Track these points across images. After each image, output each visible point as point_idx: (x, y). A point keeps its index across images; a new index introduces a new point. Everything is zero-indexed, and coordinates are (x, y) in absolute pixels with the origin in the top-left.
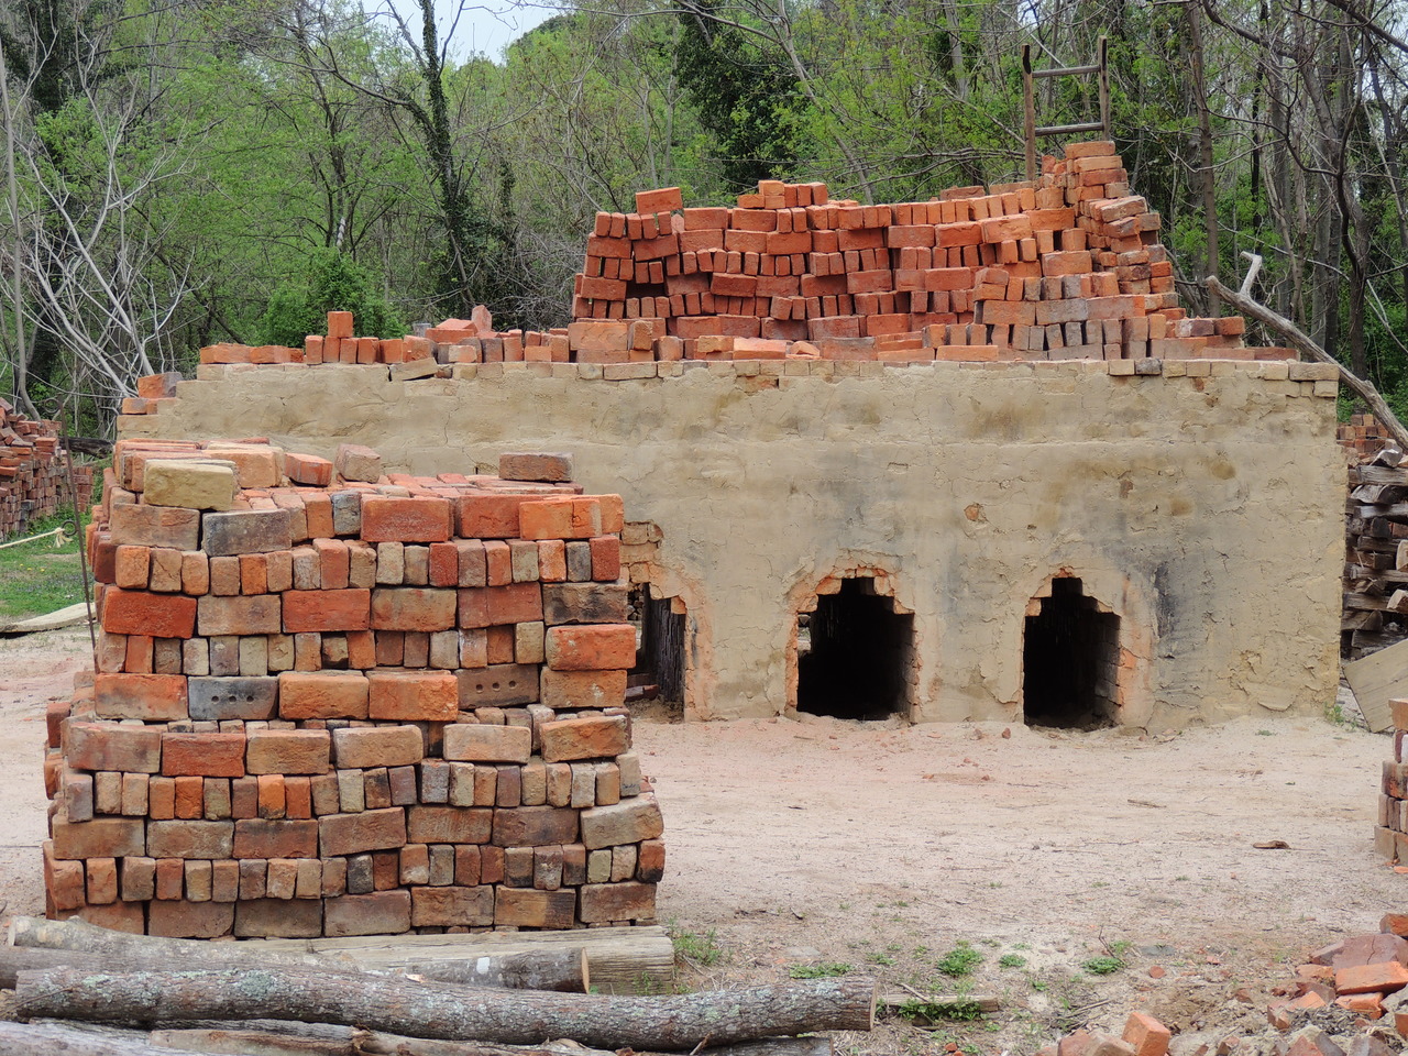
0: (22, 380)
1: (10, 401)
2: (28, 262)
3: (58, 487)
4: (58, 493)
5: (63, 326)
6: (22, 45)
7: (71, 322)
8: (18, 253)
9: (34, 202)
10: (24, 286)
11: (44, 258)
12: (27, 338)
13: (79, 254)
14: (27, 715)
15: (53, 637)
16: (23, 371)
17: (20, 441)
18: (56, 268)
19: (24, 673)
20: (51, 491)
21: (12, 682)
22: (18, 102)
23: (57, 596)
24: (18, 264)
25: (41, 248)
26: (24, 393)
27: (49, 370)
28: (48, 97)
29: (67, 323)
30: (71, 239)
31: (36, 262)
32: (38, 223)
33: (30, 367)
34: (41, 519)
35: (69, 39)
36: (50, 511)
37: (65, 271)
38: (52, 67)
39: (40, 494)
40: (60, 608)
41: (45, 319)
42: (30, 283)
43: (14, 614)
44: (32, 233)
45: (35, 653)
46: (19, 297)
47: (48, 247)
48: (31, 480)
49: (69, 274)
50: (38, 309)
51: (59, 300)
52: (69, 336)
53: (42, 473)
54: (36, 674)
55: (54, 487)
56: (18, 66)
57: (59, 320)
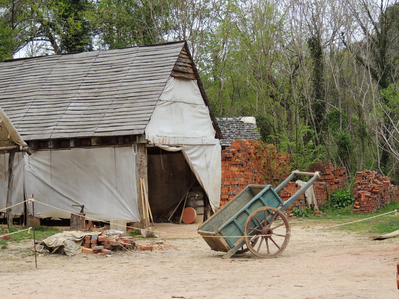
0: (379, 165)
1: (376, 171)
2: (379, 131)
3: (390, 195)
4: (391, 197)
5: (390, 149)
6: (376, 71)
7: (392, 147)
8: (377, 129)
9: (381, 114)
10: (379, 138)
11: (384, 130)
12: (380, 153)
13: (394, 128)
14: (388, 263)
15: (393, 240)
16: (379, 162)
17: (379, 183)
18: (388, 133)
19: (386, 251)
20: (389, 197)
21: (383, 253)
22: (374, 86)
23: (393, 227)
24: (377, 132)
25: (383, 127)
26: (380, 168)
27: (386, 161)
28: (383, 85)
30: (392, 124)
31: (382, 131)
32: (382, 120)
33: (381, 161)
34: (386, 205)
35: (389, 67)
36: (389, 202)
37: (390, 133)
38: (384, 76)
39: (386, 198)
40: (394, 231)
41: (385, 147)
43: (381, 233)
44: (380, 123)
45: (388, 245)
46: (377, 142)
47: (385, 127)
48: (383, 194)
50: (383, 145)
51: (389, 142)
52: (391, 151)
53: (386, 191)
54: (390, 251)
55: (389, 195)
56: (375, 77)
57: (389, 147)
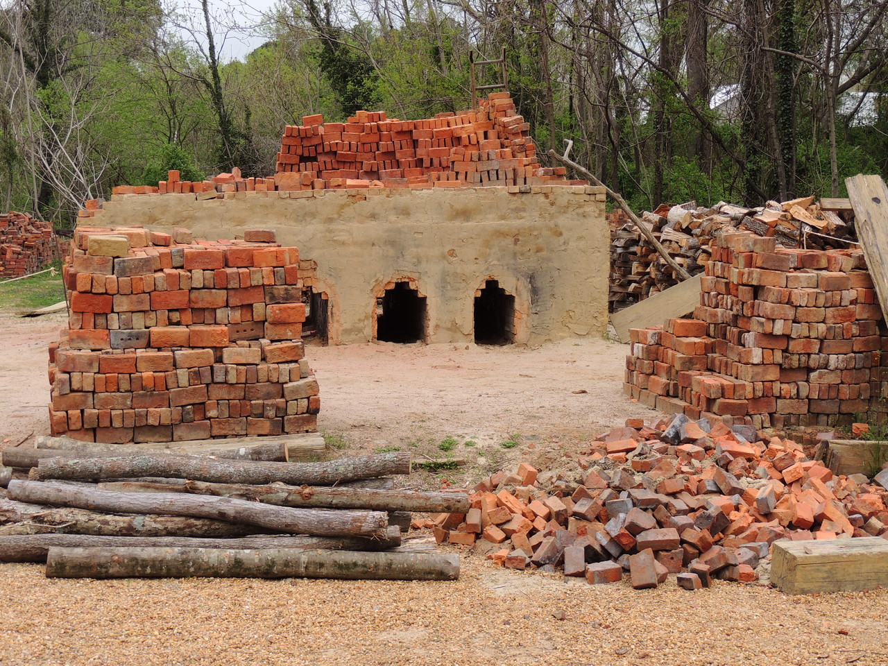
0: (36, 205)
1: (31, 214)
2: (37, 153)
3: (53, 251)
4: (53, 254)
5: (54, 181)
6: (32, 57)
7: (57, 178)
8: (33, 149)
9: (38, 125)
10: (36, 164)
11: (44, 151)
12: (38, 186)
13: (60, 148)
14: (41, 350)
15: (52, 316)
16: (37, 200)
17: (35, 231)
18: (49, 155)
19: (40, 332)
20: (50, 253)
21: (34, 335)
22: (31, 81)
23: (54, 298)
24: (33, 153)
25: (43, 146)
26: (37, 210)
27: (48, 200)
28: (43, 80)
29: (55, 179)
30: (56, 142)
31: (41, 152)
32: (41, 135)
33: (39, 199)
34: (46, 265)
35: (53, 53)
36: (50, 262)
37: (54, 156)
38: (45, 67)
39: (46, 254)
40: (55, 304)
41: (45, 177)
42: (38, 162)
43: (35, 307)
44: (39, 139)
45: (44, 323)
46: (34, 168)
47: (46, 146)
48: (41, 248)
49: (55, 159)
50: (42, 173)
51: (51, 169)
52: (57, 185)
53: (46, 245)
54: (45, 332)
55: (51, 251)
56: (30, 66)
57: (52, 178)
